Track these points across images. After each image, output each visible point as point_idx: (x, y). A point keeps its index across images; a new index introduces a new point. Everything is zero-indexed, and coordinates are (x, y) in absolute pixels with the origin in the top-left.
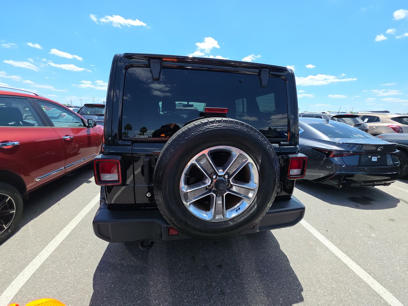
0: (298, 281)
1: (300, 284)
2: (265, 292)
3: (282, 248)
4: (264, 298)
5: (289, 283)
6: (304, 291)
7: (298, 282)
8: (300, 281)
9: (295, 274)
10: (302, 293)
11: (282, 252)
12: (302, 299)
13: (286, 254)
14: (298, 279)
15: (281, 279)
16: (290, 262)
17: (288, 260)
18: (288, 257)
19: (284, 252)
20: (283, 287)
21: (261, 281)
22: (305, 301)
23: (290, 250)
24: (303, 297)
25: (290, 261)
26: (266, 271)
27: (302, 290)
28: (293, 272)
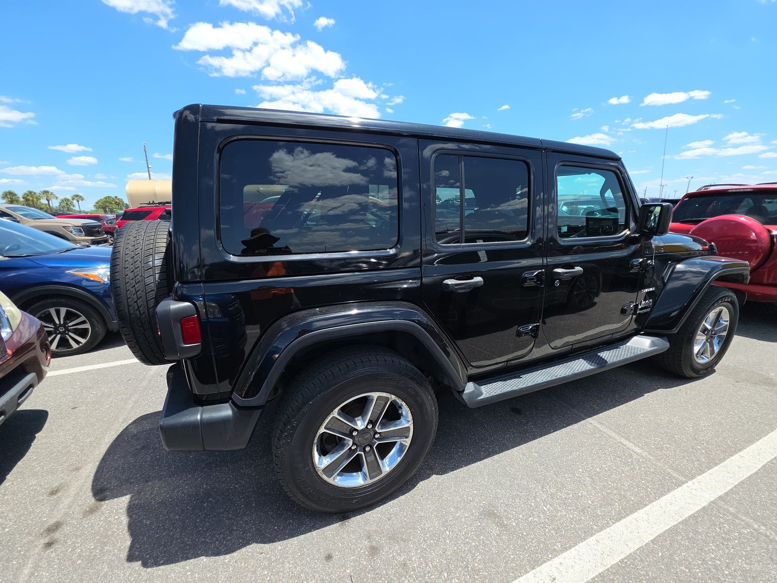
0: (163, 564)
1: (157, 564)
2: (170, 500)
3: (254, 549)
4: (162, 497)
5: (168, 542)
6: (142, 568)
7: (162, 562)
8: (162, 567)
9: (181, 561)
10: (140, 562)
11: (244, 545)
12: (131, 558)
13: (235, 554)
14: (167, 564)
15: (180, 529)
16: (212, 557)
17: (218, 554)
18: (227, 556)
19: (244, 550)
20: (165, 530)
21: (190, 496)
22: (125, 563)
23: (247, 567)
24: (132, 563)
25: (213, 559)
26: (205, 505)
27: (145, 565)
28: (187, 558)
